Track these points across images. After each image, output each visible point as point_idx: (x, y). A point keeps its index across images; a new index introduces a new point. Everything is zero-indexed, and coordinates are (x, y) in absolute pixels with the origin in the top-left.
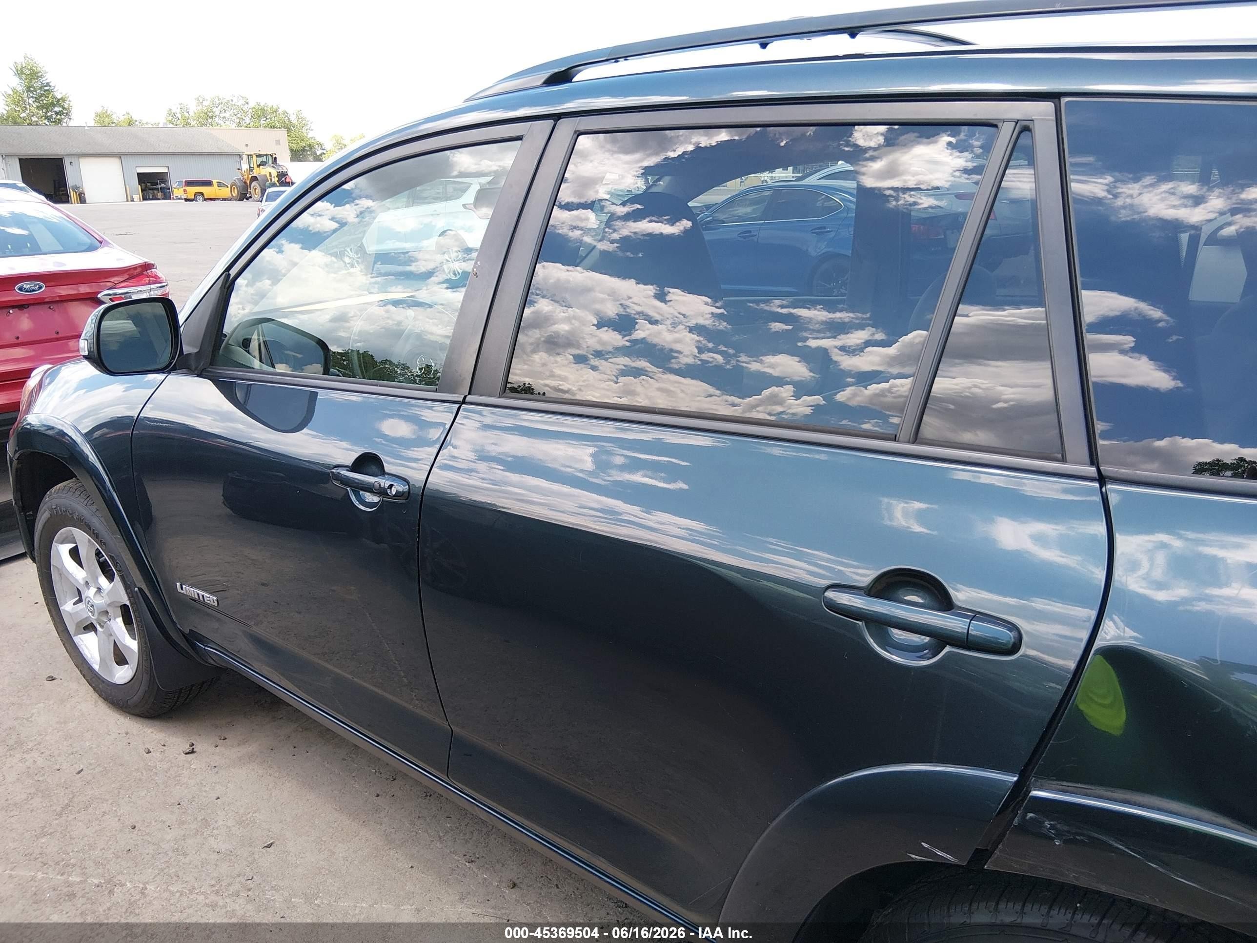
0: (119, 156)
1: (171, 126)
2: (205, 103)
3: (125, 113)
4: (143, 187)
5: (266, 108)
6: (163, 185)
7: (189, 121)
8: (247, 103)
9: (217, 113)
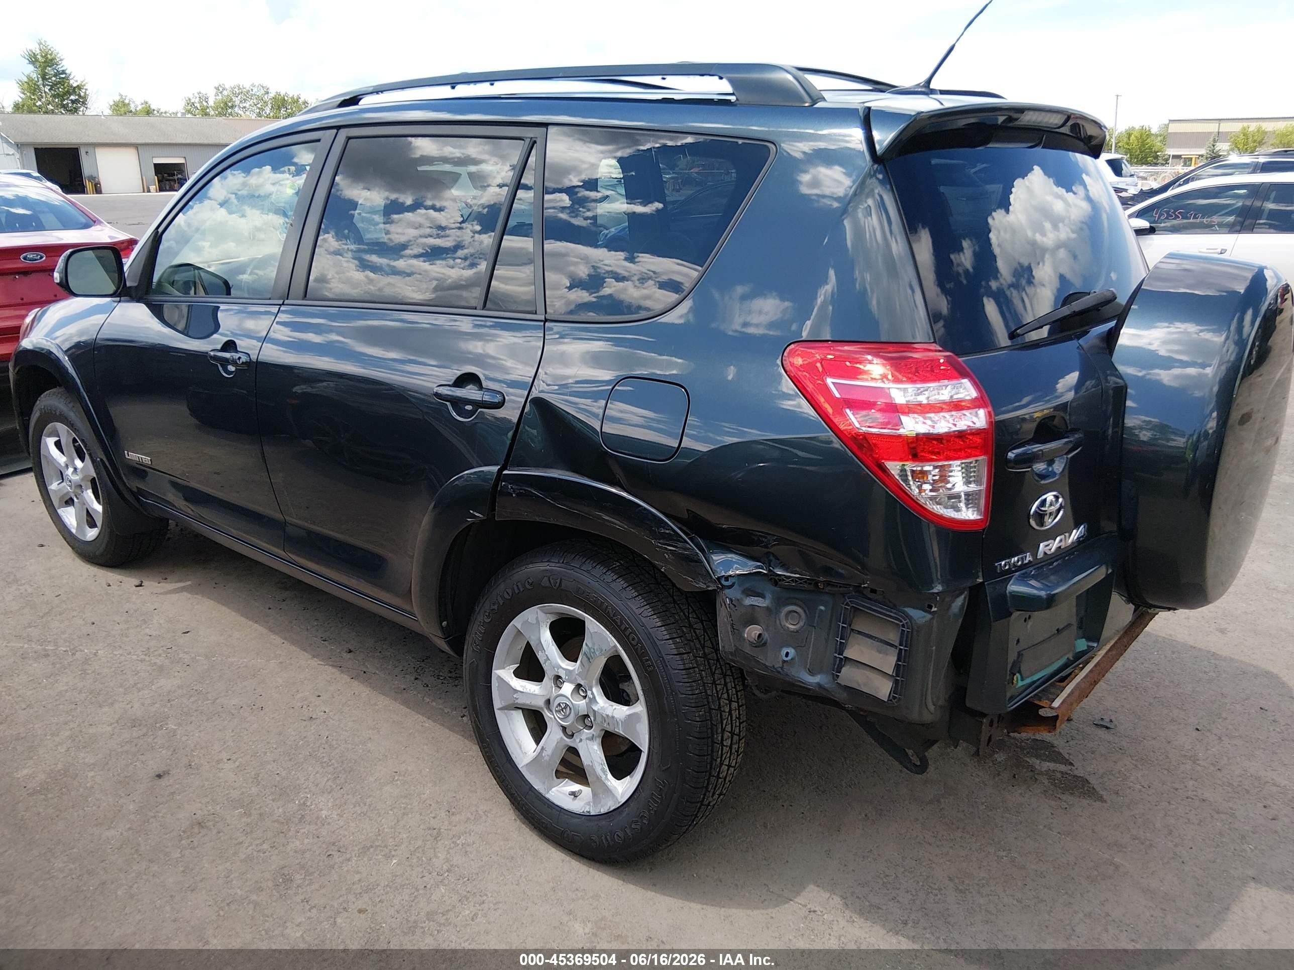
0: (136, 146)
1: (190, 116)
2: (225, 93)
3: (143, 102)
4: (160, 178)
5: (286, 98)
6: (180, 176)
7: (208, 110)
8: (268, 93)
9: (237, 103)
